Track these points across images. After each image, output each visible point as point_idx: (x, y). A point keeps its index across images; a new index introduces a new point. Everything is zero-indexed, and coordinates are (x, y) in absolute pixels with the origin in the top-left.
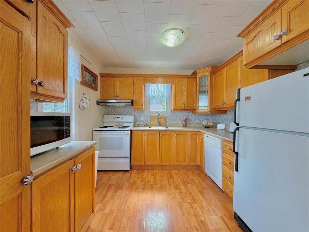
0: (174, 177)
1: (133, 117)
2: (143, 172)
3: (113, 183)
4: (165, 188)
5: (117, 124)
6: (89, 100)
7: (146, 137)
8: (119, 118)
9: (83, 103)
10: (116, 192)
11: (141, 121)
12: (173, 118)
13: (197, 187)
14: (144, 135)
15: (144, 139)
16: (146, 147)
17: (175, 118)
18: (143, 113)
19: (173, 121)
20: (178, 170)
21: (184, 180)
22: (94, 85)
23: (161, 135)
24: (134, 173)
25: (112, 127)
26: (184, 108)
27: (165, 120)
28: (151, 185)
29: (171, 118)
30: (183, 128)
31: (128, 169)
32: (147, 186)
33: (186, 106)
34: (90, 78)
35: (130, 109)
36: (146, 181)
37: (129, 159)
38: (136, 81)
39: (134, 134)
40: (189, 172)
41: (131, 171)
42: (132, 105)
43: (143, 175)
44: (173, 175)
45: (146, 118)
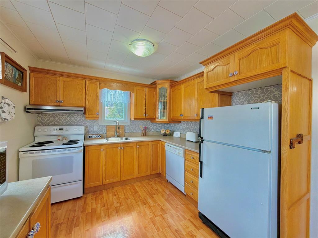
0: (138, 191)
1: (83, 128)
2: (101, 193)
3: (62, 221)
4: (133, 206)
5: (60, 138)
6: (14, 107)
7: (104, 152)
8: (63, 129)
9: (4, 112)
10: (70, 232)
11: (95, 131)
12: (132, 127)
14: (102, 150)
15: (102, 154)
16: (104, 163)
17: (134, 127)
18: (97, 122)
19: (132, 131)
20: (140, 181)
21: (148, 191)
22: (20, 84)
23: (123, 148)
24: (90, 197)
25: (52, 142)
26: (144, 117)
27: (123, 129)
28: (115, 207)
29: (130, 127)
30: (142, 137)
31: (80, 194)
32: (111, 210)
33: (147, 115)
34: (13, 73)
35: (79, 118)
36: (109, 204)
37: (82, 182)
38: (89, 84)
39: (89, 150)
40: (151, 182)
41: (85, 196)
42: (84, 113)
43: (103, 198)
44: (137, 189)
45: (101, 128)
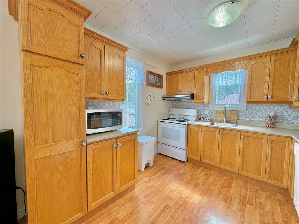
0: (233, 187)
1: (195, 111)
2: (198, 168)
3: (166, 167)
4: (212, 193)
5: (180, 117)
6: (153, 97)
7: (203, 132)
8: (182, 111)
9: (148, 100)
11: (206, 115)
12: (250, 114)
13: (262, 215)
14: (200, 130)
15: (201, 134)
16: (202, 143)
17: (253, 114)
18: (208, 107)
19: (250, 118)
20: (246, 182)
21: (246, 197)
22: (159, 85)
23: (221, 134)
24: (189, 165)
25: (175, 119)
26: (265, 100)
27: (236, 116)
28: (198, 183)
29: (247, 113)
32: (193, 182)
33: (269, 97)
34: (155, 79)
35: (192, 102)
36: (195, 177)
37: (184, 151)
38: (197, 74)
39: (191, 128)
40: (264, 192)
41: (187, 163)
42: (193, 98)
44: (233, 185)
45: (211, 112)
